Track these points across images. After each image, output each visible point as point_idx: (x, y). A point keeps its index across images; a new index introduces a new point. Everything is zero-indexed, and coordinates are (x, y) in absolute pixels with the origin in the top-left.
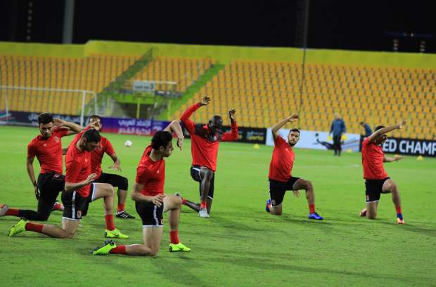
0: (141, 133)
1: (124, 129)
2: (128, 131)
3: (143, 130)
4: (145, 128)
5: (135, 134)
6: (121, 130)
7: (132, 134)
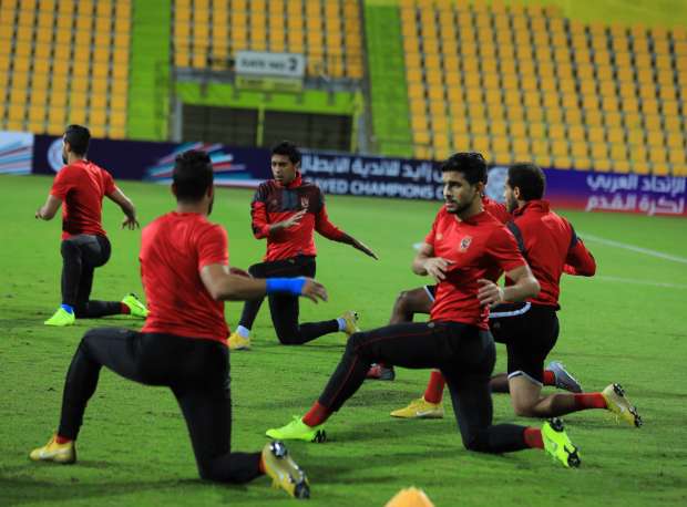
0: (653, 209)
1: (604, 200)
2: (617, 203)
3: (662, 201)
4: (668, 196)
5: (637, 211)
6: (593, 202)
7: (629, 212)
